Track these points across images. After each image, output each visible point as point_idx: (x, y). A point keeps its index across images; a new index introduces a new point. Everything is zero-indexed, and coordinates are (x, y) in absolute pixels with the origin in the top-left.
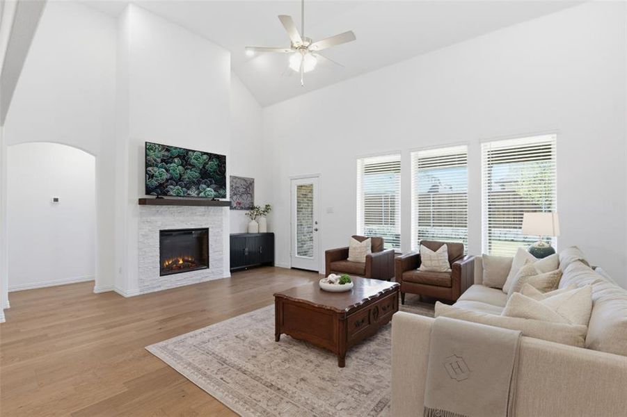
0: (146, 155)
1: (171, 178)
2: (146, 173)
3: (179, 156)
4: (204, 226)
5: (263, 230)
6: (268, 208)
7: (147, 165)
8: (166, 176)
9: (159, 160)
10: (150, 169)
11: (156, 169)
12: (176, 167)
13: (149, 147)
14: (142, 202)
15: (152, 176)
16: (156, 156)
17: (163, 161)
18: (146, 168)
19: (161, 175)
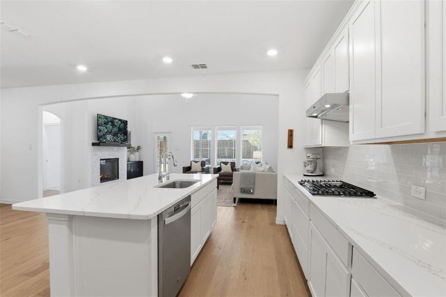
0: (98, 120)
1: (108, 132)
2: (98, 129)
3: (110, 121)
4: (117, 157)
5: (137, 160)
6: (139, 148)
7: (98, 125)
8: (106, 131)
9: (103, 123)
10: (99, 127)
11: (102, 127)
12: (109, 126)
13: (99, 117)
14: (93, 144)
15: (100, 131)
16: (102, 121)
17: (105, 123)
18: (98, 126)
19: (104, 130)
